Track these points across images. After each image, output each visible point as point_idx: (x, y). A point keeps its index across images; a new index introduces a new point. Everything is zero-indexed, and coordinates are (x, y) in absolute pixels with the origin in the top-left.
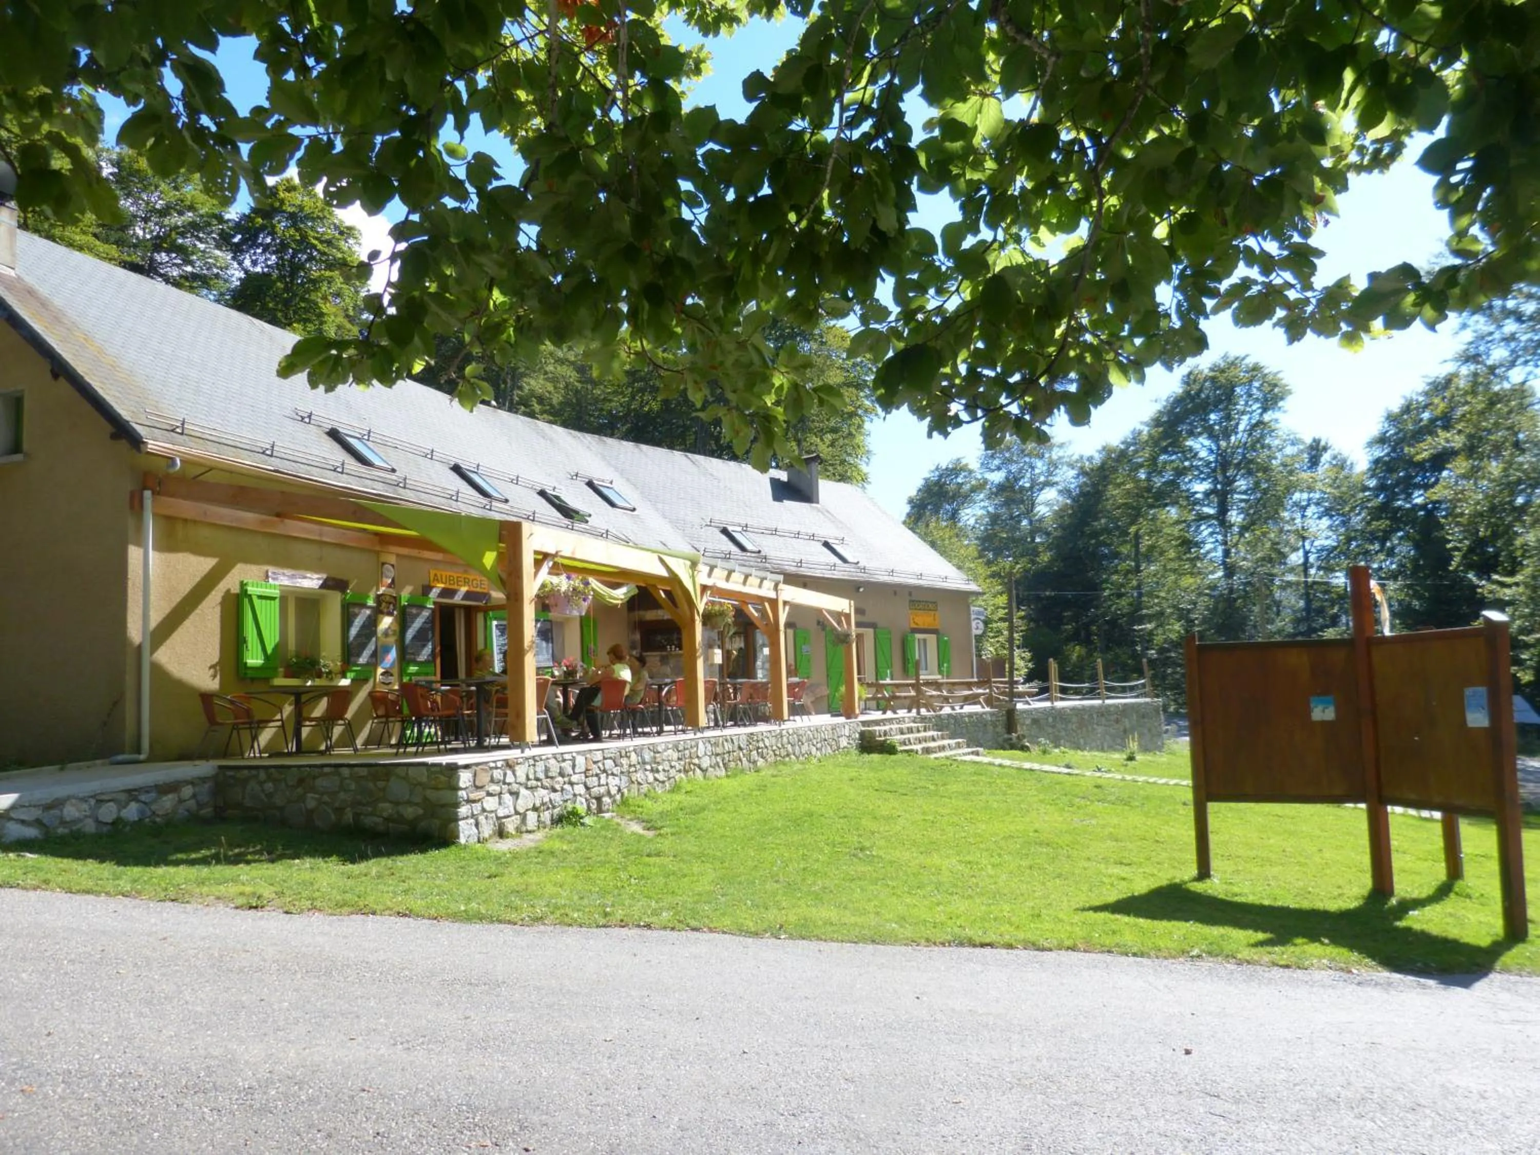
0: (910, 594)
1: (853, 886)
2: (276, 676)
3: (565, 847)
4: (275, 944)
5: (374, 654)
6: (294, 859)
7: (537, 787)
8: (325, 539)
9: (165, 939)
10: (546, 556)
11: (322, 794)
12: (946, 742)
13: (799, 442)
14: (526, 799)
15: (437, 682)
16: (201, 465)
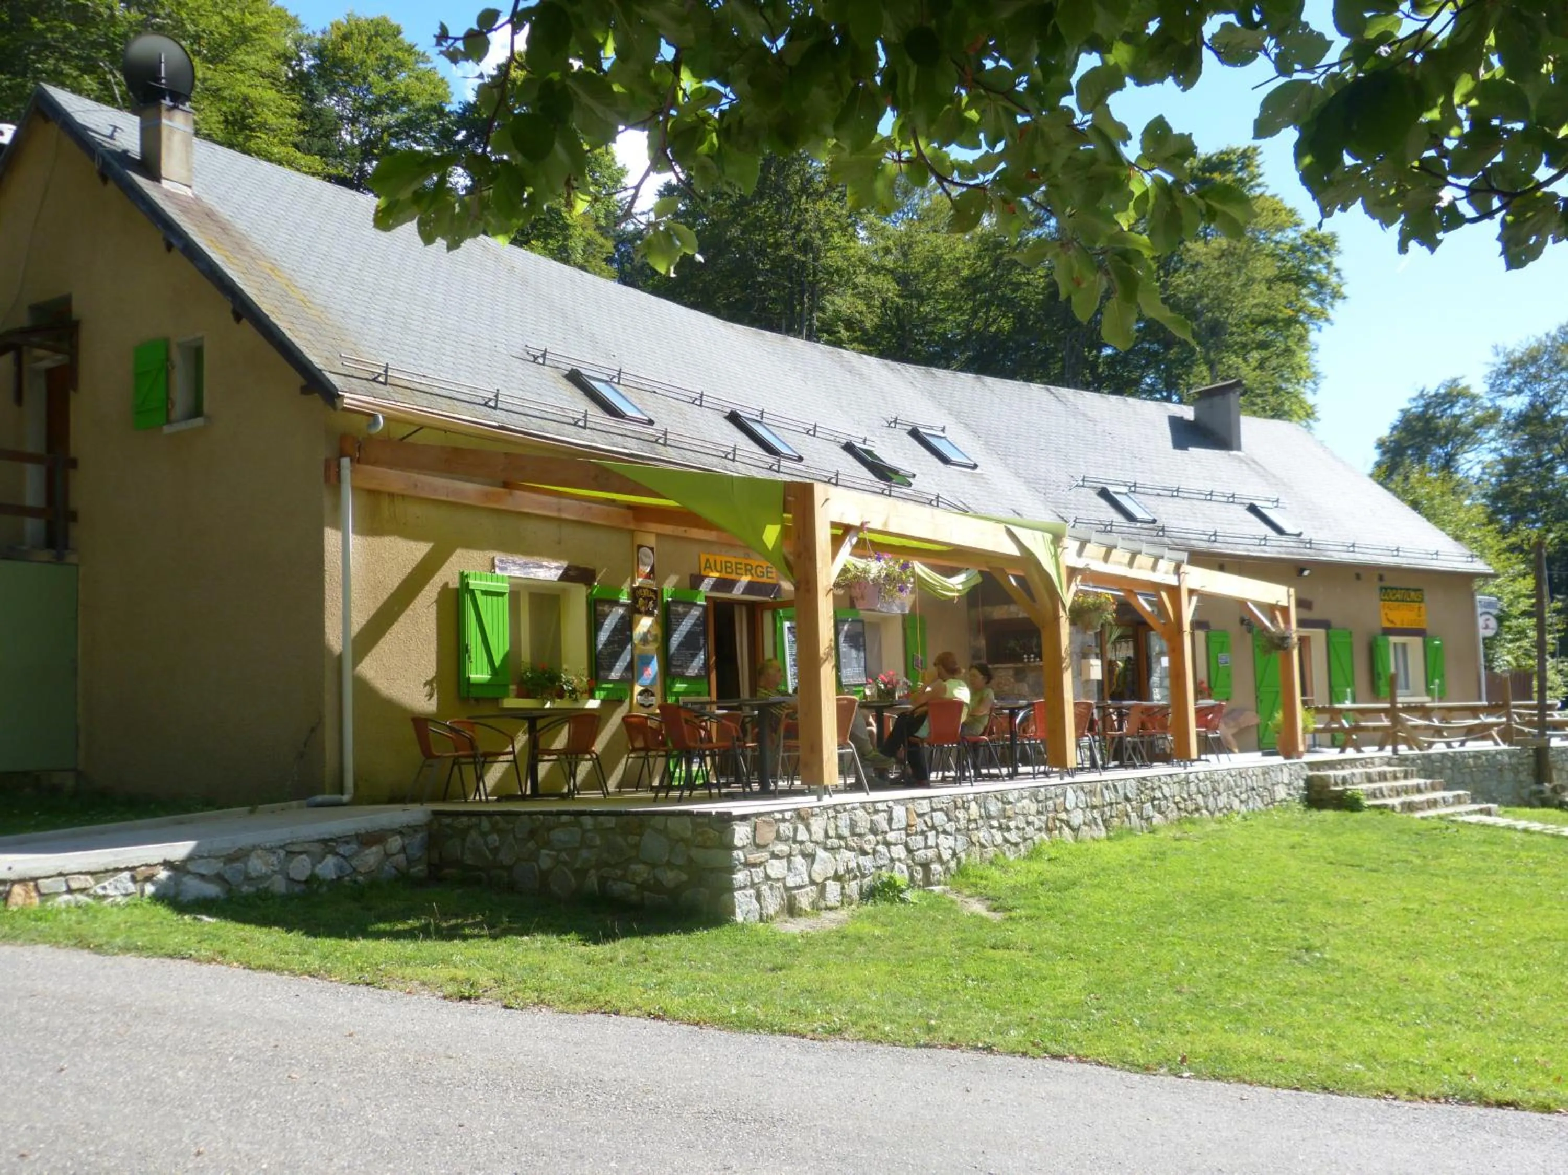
0: (1381, 578)
1: (1294, 1004)
2: (507, 696)
3: (877, 932)
4: (487, 1050)
5: (630, 667)
6: (522, 935)
7: (840, 847)
8: (565, 516)
9: (351, 1035)
10: (847, 529)
11: (559, 851)
12: (1438, 795)
13: (1211, 365)
14: (825, 863)
15: (711, 703)
16: (411, 423)
